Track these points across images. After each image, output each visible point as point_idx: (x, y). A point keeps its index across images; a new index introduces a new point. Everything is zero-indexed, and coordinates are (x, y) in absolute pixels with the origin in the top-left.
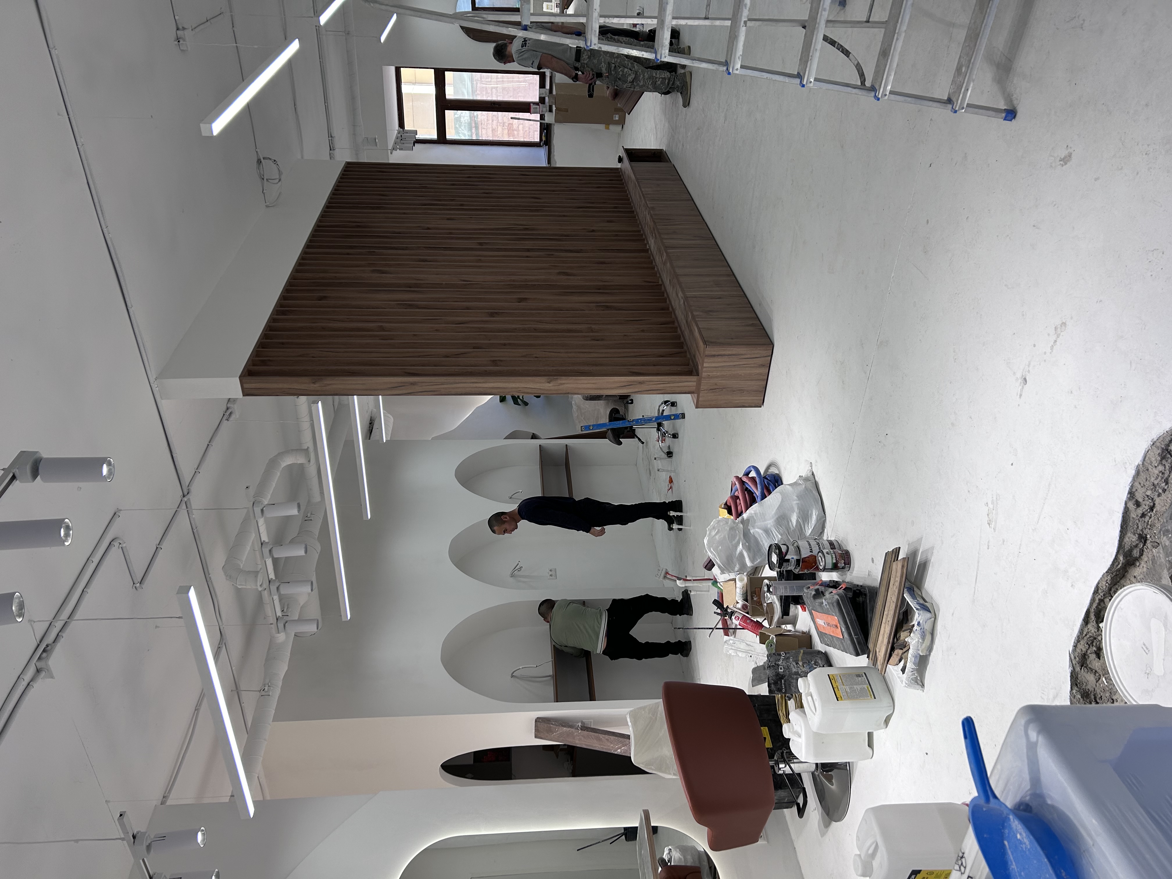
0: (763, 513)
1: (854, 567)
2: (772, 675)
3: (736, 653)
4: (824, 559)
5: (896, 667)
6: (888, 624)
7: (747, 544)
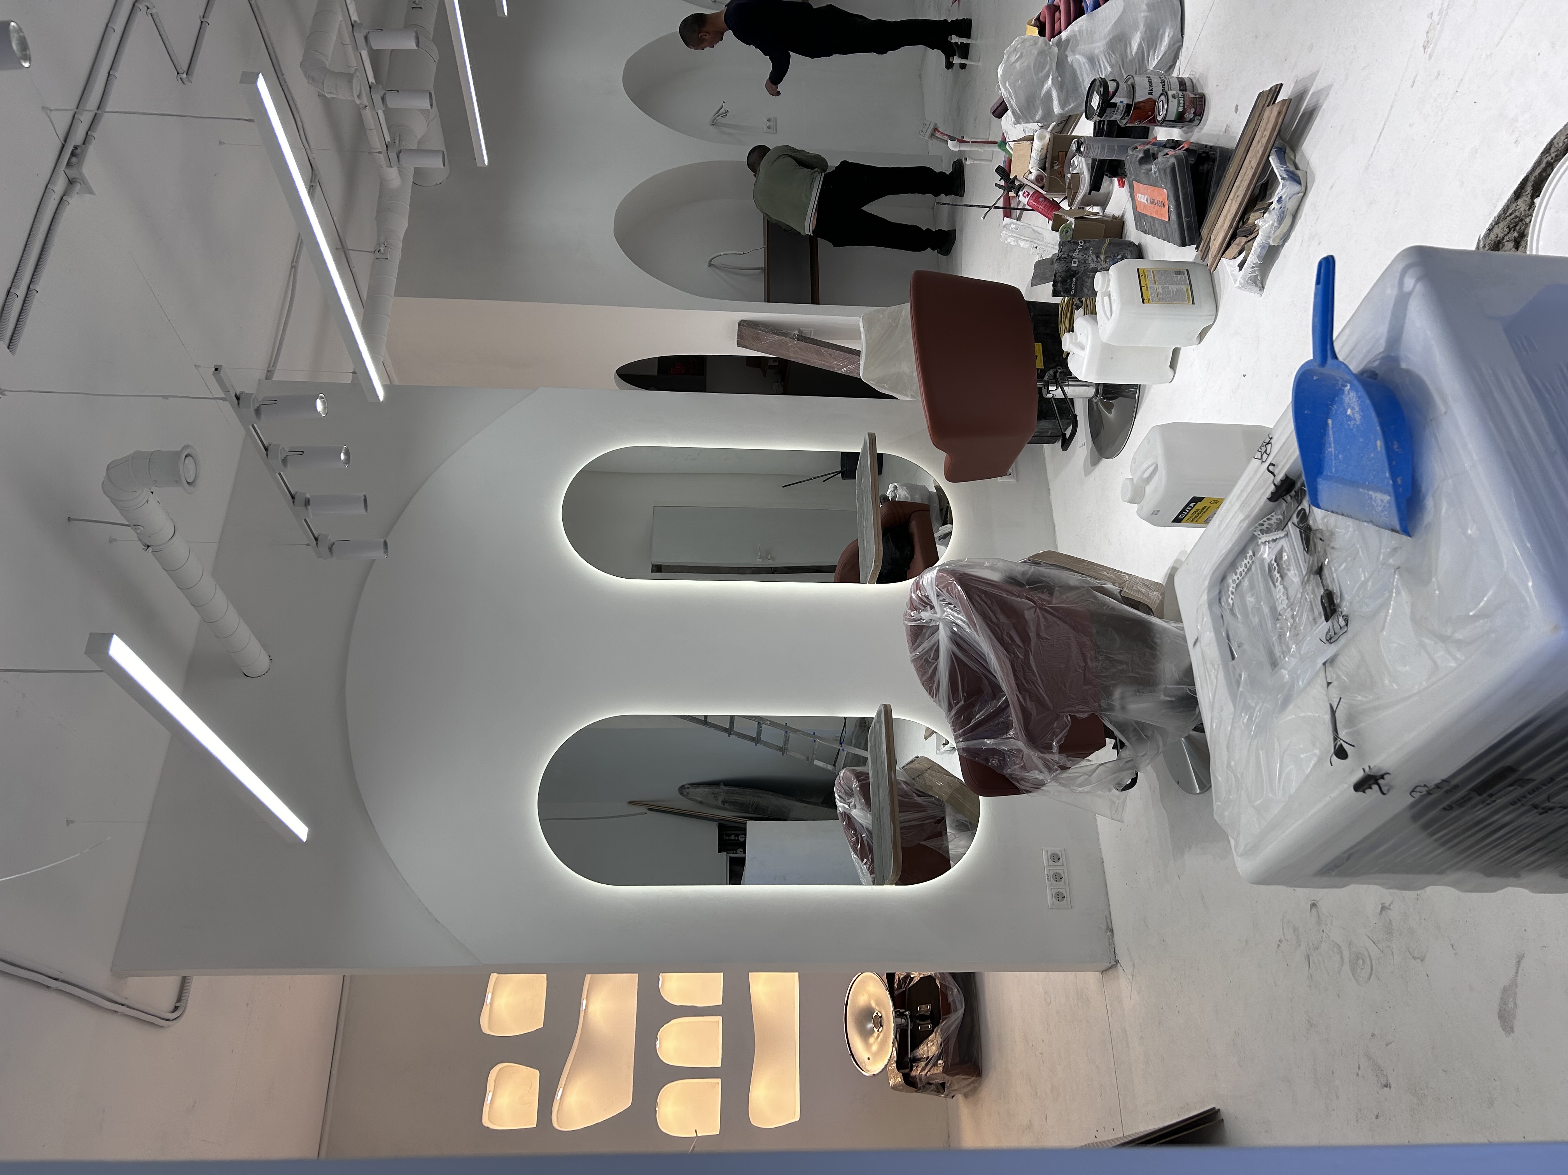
0: (1091, 31)
1: (1207, 120)
2: (1060, 271)
3: (1017, 242)
4: (1166, 107)
5: (1232, 262)
6: (1236, 201)
7: (1060, 79)
